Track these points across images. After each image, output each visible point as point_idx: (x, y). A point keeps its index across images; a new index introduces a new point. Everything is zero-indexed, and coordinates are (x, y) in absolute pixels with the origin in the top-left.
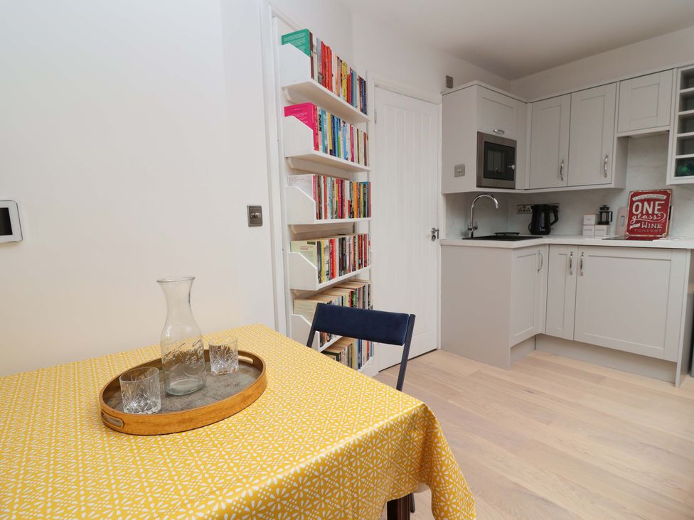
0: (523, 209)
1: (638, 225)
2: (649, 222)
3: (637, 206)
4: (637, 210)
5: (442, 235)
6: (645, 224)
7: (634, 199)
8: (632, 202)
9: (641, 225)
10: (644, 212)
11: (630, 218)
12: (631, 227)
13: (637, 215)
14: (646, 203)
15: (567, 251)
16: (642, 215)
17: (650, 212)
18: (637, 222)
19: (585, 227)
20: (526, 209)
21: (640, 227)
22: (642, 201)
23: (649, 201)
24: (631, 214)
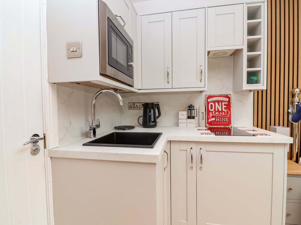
0: (132, 106)
1: (213, 119)
2: (220, 117)
3: (212, 105)
4: (212, 108)
5: (53, 143)
6: (218, 118)
7: (209, 100)
8: (208, 103)
9: (216, 119)
10: (216, 110)
11: (208, 115)
12: (210, 120)
13: (212, 112)
14: (216, 103)
15: (187, 147)
16: (216, 112)
17: (220, 110)
18: (213, 117)
19: (180, 121)
20: (135, 106)
21: (215, 121)
22: (214, 102)
23: (218, 102)
24: (209, 112)
